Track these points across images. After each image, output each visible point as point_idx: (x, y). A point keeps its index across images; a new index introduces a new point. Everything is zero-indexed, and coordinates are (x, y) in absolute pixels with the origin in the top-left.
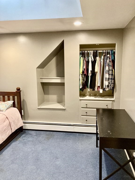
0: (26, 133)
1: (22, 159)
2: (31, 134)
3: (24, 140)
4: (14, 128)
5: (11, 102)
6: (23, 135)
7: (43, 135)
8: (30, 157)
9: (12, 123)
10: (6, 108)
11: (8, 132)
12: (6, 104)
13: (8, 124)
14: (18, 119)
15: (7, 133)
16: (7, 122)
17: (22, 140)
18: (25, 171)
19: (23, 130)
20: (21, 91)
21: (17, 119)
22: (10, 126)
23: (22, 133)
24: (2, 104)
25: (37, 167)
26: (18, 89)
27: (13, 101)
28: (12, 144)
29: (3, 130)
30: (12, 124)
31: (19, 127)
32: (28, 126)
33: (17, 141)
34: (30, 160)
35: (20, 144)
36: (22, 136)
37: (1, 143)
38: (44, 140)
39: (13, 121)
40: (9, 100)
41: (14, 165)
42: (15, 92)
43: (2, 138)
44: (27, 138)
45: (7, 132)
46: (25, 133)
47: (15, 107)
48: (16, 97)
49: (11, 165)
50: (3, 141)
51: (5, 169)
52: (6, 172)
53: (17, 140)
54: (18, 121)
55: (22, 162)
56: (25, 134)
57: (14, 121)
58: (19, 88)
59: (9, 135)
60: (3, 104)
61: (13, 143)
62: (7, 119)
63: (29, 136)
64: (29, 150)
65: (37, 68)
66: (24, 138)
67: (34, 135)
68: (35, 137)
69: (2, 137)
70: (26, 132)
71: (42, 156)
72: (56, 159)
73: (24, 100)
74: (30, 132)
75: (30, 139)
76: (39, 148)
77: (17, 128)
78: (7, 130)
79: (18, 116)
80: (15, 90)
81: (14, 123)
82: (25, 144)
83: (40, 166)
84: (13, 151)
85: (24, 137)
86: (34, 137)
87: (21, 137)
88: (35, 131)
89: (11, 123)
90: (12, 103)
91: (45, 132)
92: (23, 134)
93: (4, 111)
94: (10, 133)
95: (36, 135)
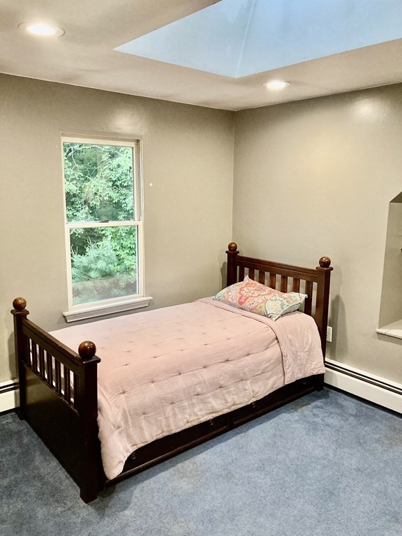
0: (329, 397)
1: (288, 468)
2: (341, 406)
3: (314, 415)
4: (293, 373)
5: (300, 297)
6: (319, 403)
7: (381, 422)
8: (310, 475)
9: (288, 357)
10: (282, 312)
11: (273, 379)
12: (285, 299)
13: (275, 357)
14: (310, 351)
15: (271, 382)
16: (274, 351)
17: (311, 414)
18: (282, 509)
19: (324, 388)
20: (332, 269)
21: (306, 350)
22: (281, 365)
23: (320, 393)
24: (273, 299)
25: (320, 515)
26: (322, 262)
27: (306, 296)
28: (280, 416)
29: (258, 370)
30: (289, 360)
31: (308, 375)
32: (339, 380)
33: (295, 414)
34: (308, 481)
35: (298, 425)
36: (313, 404)
37: (249, 403)
38: (378, 441)
39: (293, 354)
40: (296, 289)
41: (263, 476)
42: (315, 269)
43: (253, 392)
44: (326, 415)
45: (268, 378)
46: (326, 396)
47: (310, 314)
48: (315, 284)
49: (256, 473)
50: (254, 400)
51: (237, 477)
52: (237, 485)
53: (296, 411)
54: (309, 355)
55: (286, 479)
56: (324, 400)
57: (295, 355)
58: (328, 258)
59: (274, 390)
60: (277, 298)
61: (284, 414)
62: (276, 341)
63: (333, 410)
64: (318, 452)
65: (394, 201)
66: (315, 411)
67: (351, 412)
68: (351, 419)
69: (254, 388)
70: (331, 395)
71: (348, 489)
72: (390, 521)
73: (338, 298)
74: (343, 400)
75: (333, 421)
76: (351, 459)
77: (300, 376)
78: (270, 373)
79: (310, 342)
80: (314, 265)
81: (295, 360)
82: (314, 428)
83: (331, 518)
84: (275, 435)
85: (318, 407)
86: (347, 419)
87: (309, 406)
88: (357, 401)
89: (286, 357)
90: (302, 300)
91: (390, 415)
92: (319, 398)
93: (274, 319)
94: (280, 385)
95: (355, 416)
